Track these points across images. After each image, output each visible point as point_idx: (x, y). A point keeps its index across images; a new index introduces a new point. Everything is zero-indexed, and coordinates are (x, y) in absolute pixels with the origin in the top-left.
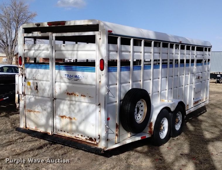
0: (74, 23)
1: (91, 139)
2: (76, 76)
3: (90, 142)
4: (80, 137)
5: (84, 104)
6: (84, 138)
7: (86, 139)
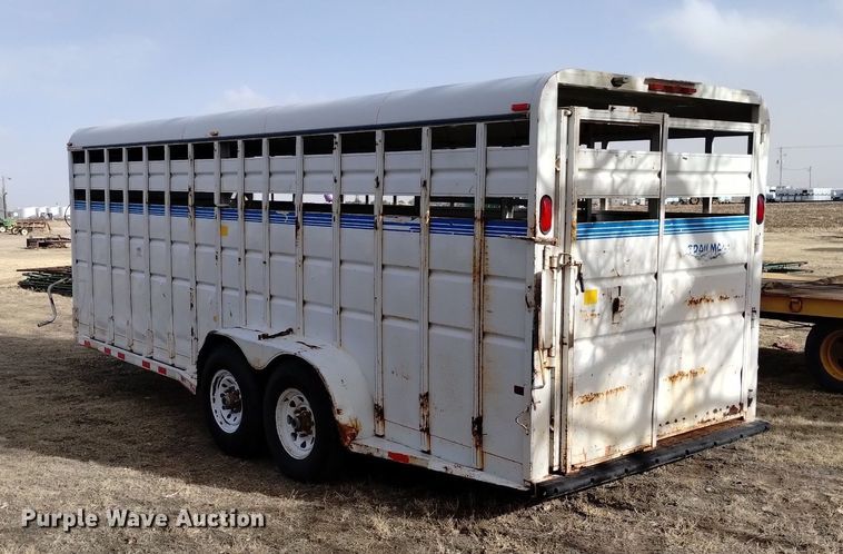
0: (713, 94)
1: (733, 410)
2: (714, 247)
3: (733, 417)
4: (711, 416)
5: (724, 321)
6: (719, 417)
7: (725, 415)
